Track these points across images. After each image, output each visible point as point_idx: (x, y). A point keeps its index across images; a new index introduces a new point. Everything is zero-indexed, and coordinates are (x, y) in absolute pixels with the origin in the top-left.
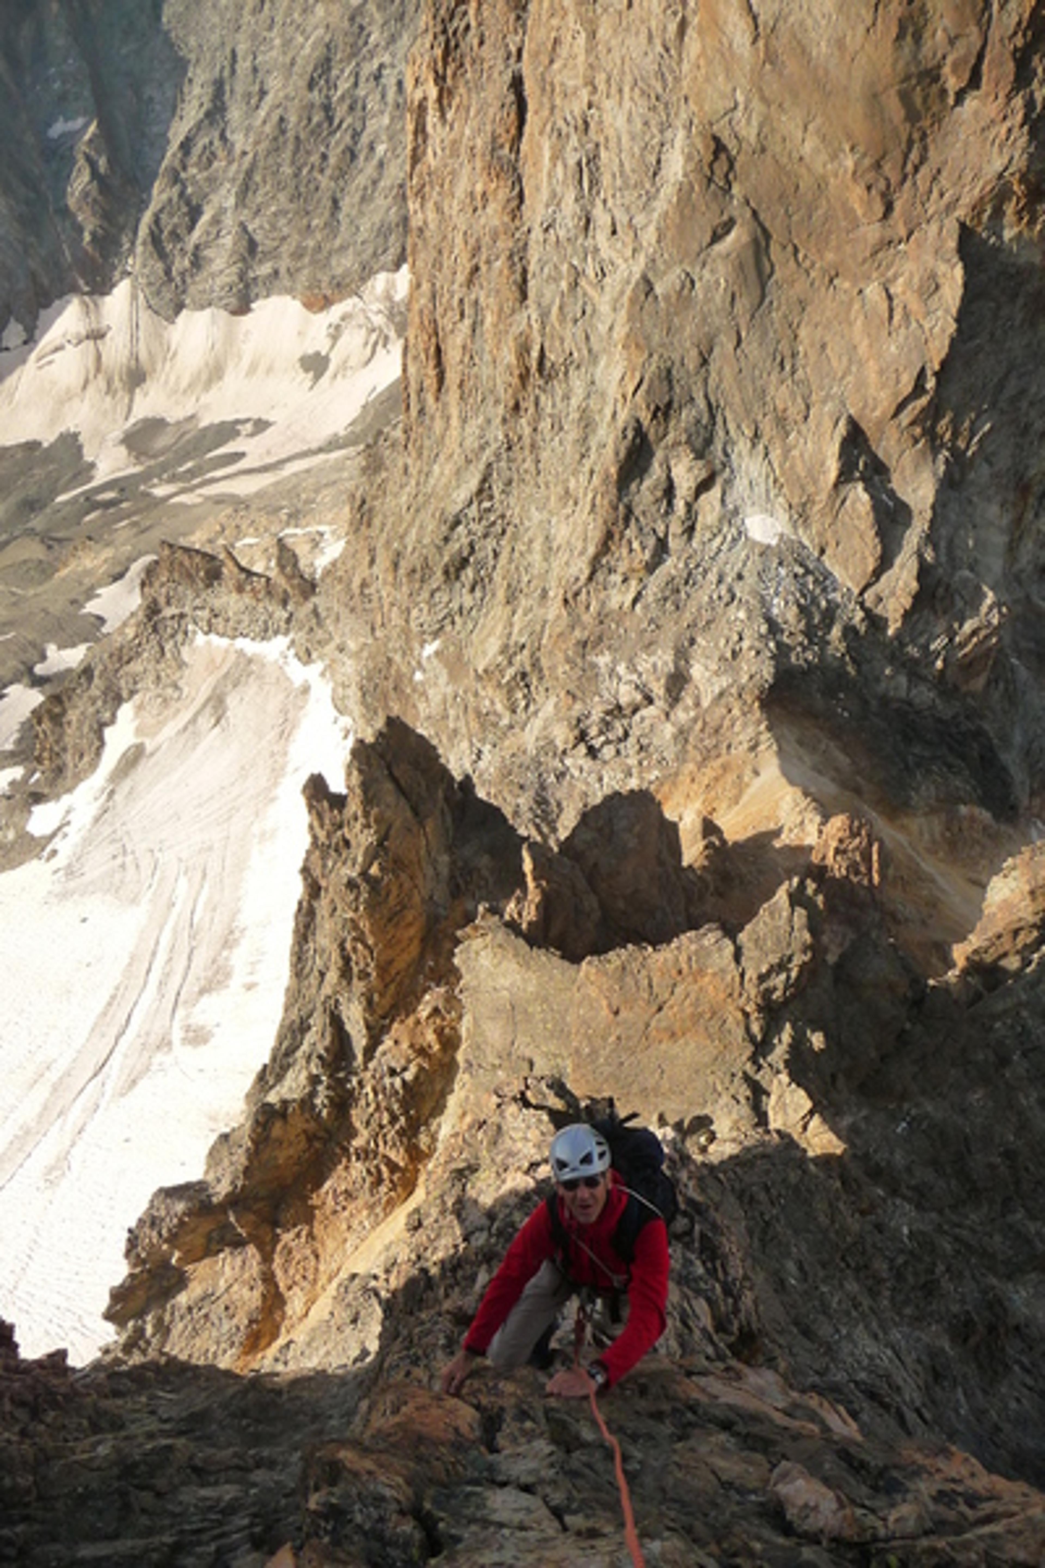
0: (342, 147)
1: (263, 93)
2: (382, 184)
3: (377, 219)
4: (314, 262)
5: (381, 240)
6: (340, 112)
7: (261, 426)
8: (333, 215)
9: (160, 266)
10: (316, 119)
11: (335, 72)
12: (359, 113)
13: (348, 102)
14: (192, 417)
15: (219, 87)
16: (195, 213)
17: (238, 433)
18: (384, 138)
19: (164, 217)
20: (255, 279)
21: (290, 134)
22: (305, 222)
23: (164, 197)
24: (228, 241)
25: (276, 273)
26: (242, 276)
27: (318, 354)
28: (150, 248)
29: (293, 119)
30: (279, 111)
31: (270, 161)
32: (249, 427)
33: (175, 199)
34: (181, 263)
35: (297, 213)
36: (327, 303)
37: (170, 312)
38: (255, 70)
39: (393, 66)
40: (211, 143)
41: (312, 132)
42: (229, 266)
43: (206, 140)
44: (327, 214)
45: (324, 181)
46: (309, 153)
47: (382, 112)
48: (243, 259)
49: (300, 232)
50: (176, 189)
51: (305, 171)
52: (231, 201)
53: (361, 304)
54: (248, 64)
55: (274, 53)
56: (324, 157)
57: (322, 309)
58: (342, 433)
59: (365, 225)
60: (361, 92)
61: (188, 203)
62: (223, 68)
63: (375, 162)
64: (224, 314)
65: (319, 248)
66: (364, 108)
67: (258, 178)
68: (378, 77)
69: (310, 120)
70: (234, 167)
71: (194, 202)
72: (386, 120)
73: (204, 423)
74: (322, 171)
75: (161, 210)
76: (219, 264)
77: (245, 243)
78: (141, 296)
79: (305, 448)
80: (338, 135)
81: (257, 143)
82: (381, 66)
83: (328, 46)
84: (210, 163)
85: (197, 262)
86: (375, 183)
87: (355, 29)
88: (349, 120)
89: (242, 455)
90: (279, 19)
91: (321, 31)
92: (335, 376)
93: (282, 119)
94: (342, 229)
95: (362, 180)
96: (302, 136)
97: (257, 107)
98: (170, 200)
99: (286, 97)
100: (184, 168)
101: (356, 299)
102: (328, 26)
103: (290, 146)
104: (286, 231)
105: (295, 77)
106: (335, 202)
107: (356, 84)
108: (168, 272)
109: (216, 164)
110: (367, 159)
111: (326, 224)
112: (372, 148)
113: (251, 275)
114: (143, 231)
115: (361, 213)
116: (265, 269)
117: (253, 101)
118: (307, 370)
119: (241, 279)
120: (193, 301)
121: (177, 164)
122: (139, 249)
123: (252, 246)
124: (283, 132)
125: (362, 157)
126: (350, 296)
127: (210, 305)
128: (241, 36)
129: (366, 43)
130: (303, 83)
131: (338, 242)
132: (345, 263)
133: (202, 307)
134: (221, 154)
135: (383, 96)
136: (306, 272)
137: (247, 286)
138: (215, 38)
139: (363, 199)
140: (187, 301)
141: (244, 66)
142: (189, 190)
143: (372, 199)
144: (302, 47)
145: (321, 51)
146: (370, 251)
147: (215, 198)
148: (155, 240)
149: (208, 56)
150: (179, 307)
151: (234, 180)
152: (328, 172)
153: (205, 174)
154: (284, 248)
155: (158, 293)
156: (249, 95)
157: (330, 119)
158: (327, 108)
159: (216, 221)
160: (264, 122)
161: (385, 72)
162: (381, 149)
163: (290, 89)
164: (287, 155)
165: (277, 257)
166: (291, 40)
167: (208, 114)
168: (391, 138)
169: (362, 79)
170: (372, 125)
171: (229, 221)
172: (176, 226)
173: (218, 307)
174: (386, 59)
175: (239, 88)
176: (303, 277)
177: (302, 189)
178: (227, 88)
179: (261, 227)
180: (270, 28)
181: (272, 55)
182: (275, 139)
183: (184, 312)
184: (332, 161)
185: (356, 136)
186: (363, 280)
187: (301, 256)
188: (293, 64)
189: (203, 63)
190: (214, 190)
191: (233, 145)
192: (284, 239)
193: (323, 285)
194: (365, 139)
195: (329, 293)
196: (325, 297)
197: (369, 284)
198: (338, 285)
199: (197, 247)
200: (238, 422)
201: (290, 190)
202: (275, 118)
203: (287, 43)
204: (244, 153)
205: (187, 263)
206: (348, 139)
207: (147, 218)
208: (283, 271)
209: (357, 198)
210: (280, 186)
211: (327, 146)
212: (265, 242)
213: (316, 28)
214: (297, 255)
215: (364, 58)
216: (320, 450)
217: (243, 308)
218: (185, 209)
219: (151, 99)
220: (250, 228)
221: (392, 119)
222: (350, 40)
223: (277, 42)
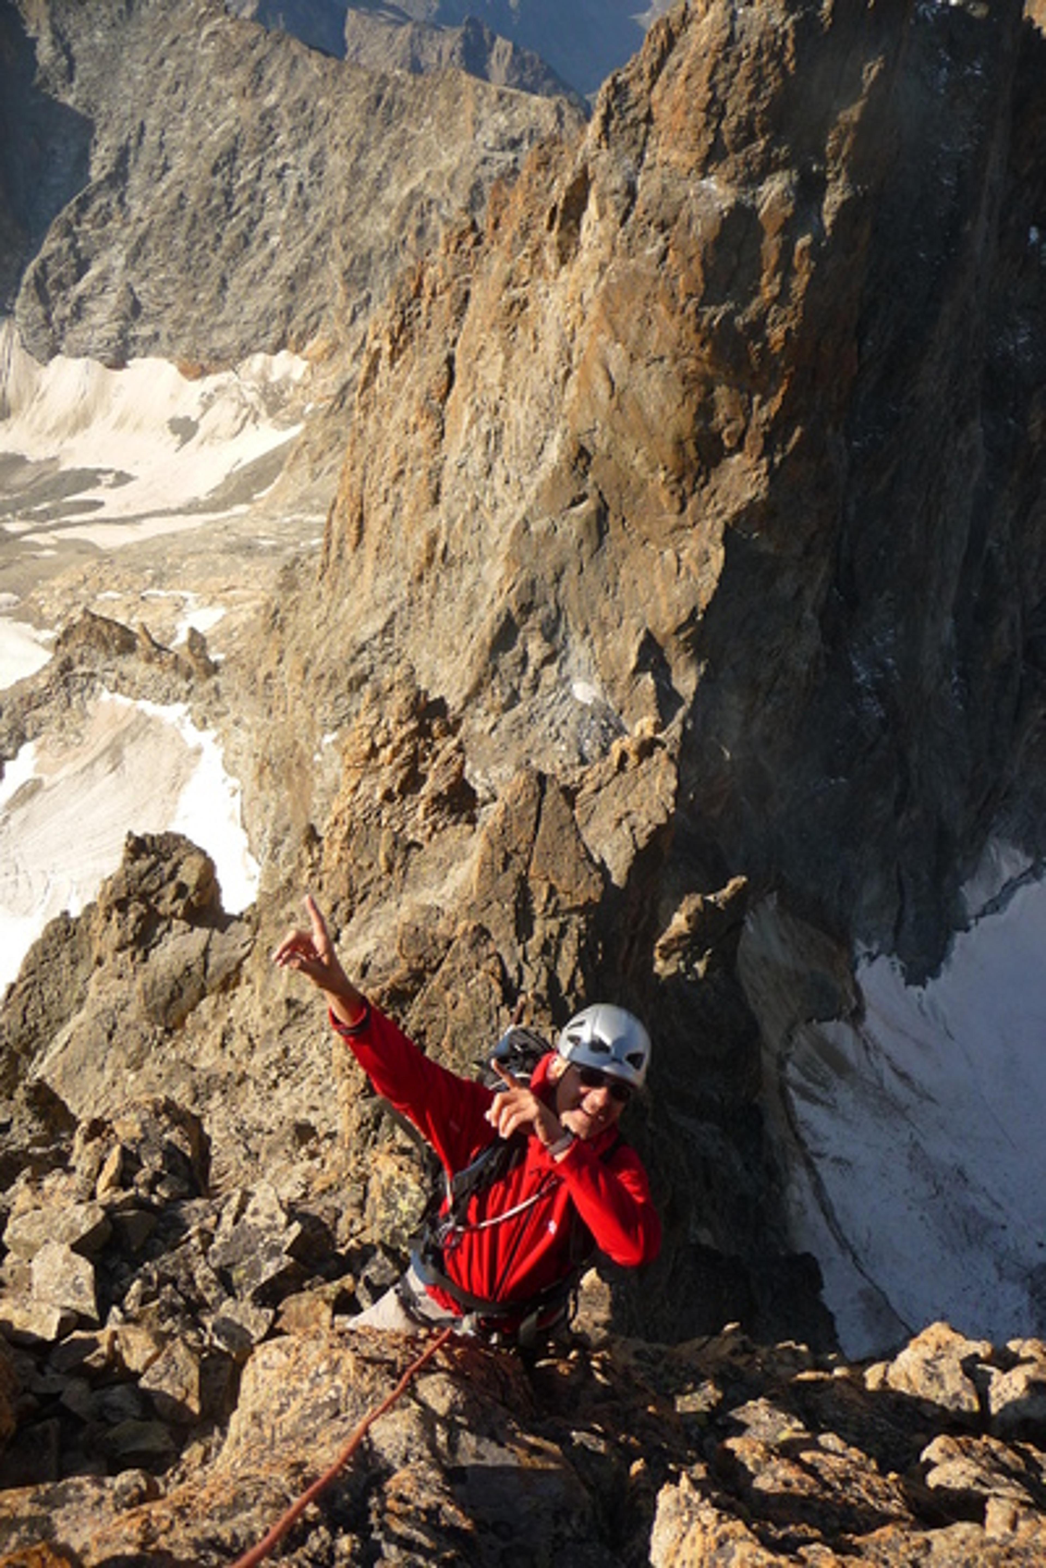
0: (237, 232)
1: (166, 168)
2: (271, 272)
3: (262, 303)
4: (195, 333)
5: (263, 323)
6: (240, 199)
7: (122, 478)
8: (219, 292)
9: (40, 310)
10: (215, 202)
11: (239, 163)
12: (258, 204)
13: (248, 192)
14: (54, 459)
15: (123, 153)
16: (83, 267)
17: (98, 482)
18: (279, 230)
19: (50, 264)
20: (134, 339)
21: (188, 211)
22: (192, 293)
23: (54, 245)
24: (112, 298)
25: (156, 336)
26: (122, 333)
27: (188, 419)
28: (33, 291)
29: (193, 197)
30: (180, 188)
31: (165, 231)
32: (111, 478)
33: (65, 249)
34: (62, 311)
35: (184, 284)
36: (203, 372)
37: (44, 355)
38: (161, 145)
39: (296, 168)
40: (109, 204)
41: (210, 213)
42: (110, 322)
43: (104, 201)
44: (214, 290)
45: (215, 259)
46: (204, 231)
47: (280, 208)
48: (126, 318)
49: (185, 302)
50: (66, 242)
51: (198, 247)
52: (121, 261)
53: (236, 379)
54: (155, 138)
55: (182, 133)
56: (219, 238)
57: (197, 377)
58: (203, 498)
59: (250, 307)
60: (262, 186)
61: (77, 256)
62: (130, 137)
63: (267, 251)
64: (98, 366)
65: (202, 321)
66: (263, 200)
67: (150, 244)
68: (280, 177)
69: (209, 201)
70: (128, 230)
71: (83, 256)
72: (283, 215)
73: (64, 467)
74: (214, 250)
75: (49, 258)
76: (99, 318)
77: (129, 302)
78: (17, 335)
79: (164, 506)
80: (234, 220)
81: (154, 213)
82: (285, 167)
83: (236, 139)
84: (105, 222)
85: (78, 312)
86: (265, 270)
87: (264, 128)
88: (247, 209)
89: (100, 504)
90: (191, 103)
91: (231, 123)
92: (202, 443)
93: (181, 196)
94: (228, 306)
95: (251, 265)
96: (200, 214)
97: (159, 179)
98: (59, 250)
99: (189, 176)
100: (79, 223)
101: (231, 374)
102: (238, 120)
103: (187, 222)
104: (171, 298)
105: (200, 160)
106: (224, 284)
107: (258, 178)
108: (47, 317)
109: (110, 224)
110: (259, 247)
111: (211, 301)
112: (266, 238)
113: (131, 333)
114: (28, 275)
115: (247, 295)
116: (145, 331)
117: (156, 173)
118: (175, 432)
119: (120, 337)
120: (69, 348)
121: (71, 216)
122: (23, 290)
123: (136, 308)
124: (182, 207)
125: (255, 244)
126: (226, 370)
127: (86, 354)
128: (151, 111)
129: (273, 143)
130: (207, 167)
131: (221, 318)
132: (225, 339)
133: (78, 356)
134: (118, 216)
135: (283, 193)
136: (186, 340)
137: (126, 344)
138: (126, 108)
139: (251, 283)
140: (64, 347)
141: (150, 139)
142: (80, 244)
143: (259, 284)
144: (211, 133)
145: (227, 141)
146: (252, 332)
147: (105, 257)
148: (39, 283)
149: (117, 123)
150: (54, 351)
151: (127, 242)
152: (220, 252)
153: (98, 232)
154: (166, 315)
155: (35, 334)
156: (153, 168)
157: (230, 205)
158: (228, 194)
159: (103, 277)
160: (164, 195)
161: (288, 172)
162: (274, 240)
163: (194, 170)
164: (183, 228)
165: (160, 321)
166: (201, 124)
167: (109, 177)
168: (285, 233)
169: (265, 174)
170: (269, 217)
171: (116, 278)
172: (61, 276)
173: (92, 356)
174: (291, 160)
175: (144, 159)
176: (182, 346)
177: (193, 263)
178: (132, 157)
179: (147, 291)
180: (181, 111)
181: (180, 135)
182: (173, 213)
183: (58, 358)
184: (226, 242)
185: (252, 224)
186: (242, 357)
187: (182, 325)
188: (200, 146)
189: (111, 129)
190: (105, 249)
191: (129, 210)
192: (168, 306)
193: (202, 355)
194: (260, 228)
195: (206, 363)
196: (202, 367)
197: (247, 361)
198: (217, 358)
199: (81, 299)
200: (99, 471)
201: (182, 261)
202: (175, 193)
203: (196, 127)
204: (140, 220)
205: (67, 311)
206: (244, 225)
207: (34, 263)
208: (163, 336)
209: (246, 280)
210: (172, 256)
211: (223, 228)
212: (149, 306)
213: (226, 119)
214: (180, 323)
215: (269, 156)
216: (180, 511)
217: (118, 362)
218: (73, 261)
219: (54, 152)
220: (137, 289)
221: (289, 216)
222: (259, 138)
223: (187, 123)
